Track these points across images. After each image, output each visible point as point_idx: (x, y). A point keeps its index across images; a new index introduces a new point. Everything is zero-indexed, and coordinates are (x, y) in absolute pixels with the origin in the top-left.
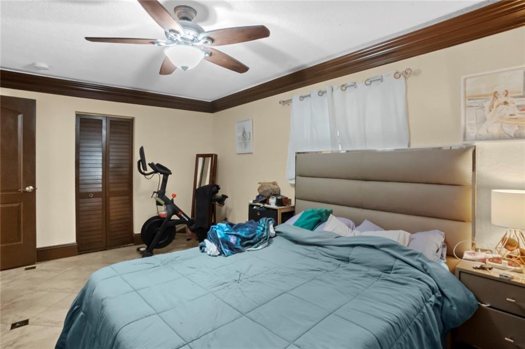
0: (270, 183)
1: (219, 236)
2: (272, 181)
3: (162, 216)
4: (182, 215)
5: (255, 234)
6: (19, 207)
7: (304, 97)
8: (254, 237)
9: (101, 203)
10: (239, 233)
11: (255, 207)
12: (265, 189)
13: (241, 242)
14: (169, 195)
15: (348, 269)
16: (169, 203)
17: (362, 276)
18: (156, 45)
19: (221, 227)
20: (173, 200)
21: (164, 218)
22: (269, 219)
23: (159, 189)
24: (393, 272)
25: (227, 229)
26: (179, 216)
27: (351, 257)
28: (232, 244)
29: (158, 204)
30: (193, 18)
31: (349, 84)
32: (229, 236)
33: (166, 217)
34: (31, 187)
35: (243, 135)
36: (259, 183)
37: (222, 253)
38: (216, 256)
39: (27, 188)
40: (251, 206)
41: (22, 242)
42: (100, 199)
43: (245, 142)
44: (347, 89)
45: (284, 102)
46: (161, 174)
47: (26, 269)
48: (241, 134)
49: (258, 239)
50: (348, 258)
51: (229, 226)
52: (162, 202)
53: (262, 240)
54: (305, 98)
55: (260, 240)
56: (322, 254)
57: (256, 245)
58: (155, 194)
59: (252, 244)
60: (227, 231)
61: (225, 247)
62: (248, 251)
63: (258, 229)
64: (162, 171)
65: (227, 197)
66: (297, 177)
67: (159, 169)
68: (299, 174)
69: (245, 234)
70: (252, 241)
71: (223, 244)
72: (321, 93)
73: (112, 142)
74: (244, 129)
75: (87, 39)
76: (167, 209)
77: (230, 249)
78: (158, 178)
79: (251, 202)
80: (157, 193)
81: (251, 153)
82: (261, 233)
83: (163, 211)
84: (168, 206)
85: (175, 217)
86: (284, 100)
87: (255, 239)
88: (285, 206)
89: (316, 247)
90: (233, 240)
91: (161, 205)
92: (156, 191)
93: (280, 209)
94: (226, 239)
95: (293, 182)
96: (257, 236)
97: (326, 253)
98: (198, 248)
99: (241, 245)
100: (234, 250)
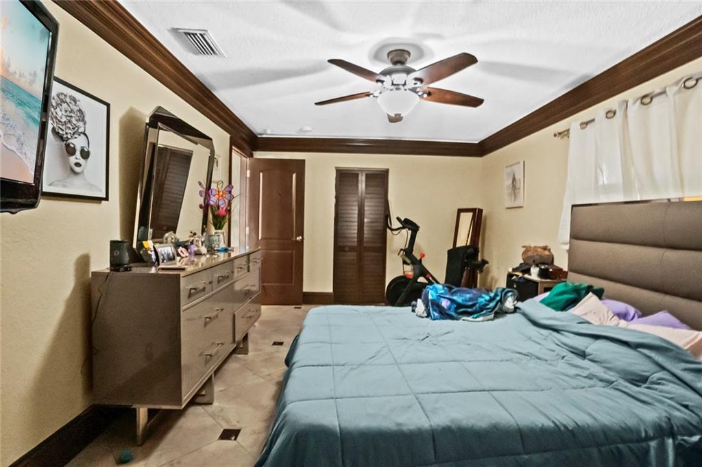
0: (539, 247)
1: (430, 297)
2: (542, 245)
3: (408, 277)
4: (430, 278)
5: (475, 302)
6: (292, 253)
7: (587, 123)
8: (474, 305)
9: (355, 258)
10: (455, 298)
11: (514, 277)
12: (530, 254)
13: (456, 309)
14: (416, 254)
15: (570, 364)
16: (417, 263)
17: (585, 375)
18: (372, 96)
19: (436, 289)
20: (421, 260)
21: (410, 279)
22: (509, 290)
23: (407, 247)
24: (645, 385)
25: (442, 292)
26: (427, 279)
27: (588, 351)
28: (443, 308)
29: (405, 262)
30: (406, 60)
31: (657, 91)
32: (442, 299)
33: (412, 277)
34: (300, 237)
35: (513, 183)
36: (524, 247)
37: (429, 315)
38: (423, 317)
39: (298, 238)
40: (510, 276)
41: (293, 284)
42: (355, 254)
43: (515, 193)
44: (654, 100)
45: (560, 134)
46: (409, 229)
47: (295, 308)
48: (510, 181)
49: (478, 309)
50: (584, 352)
51: (446, 288)
52: (409, 261)
53: (484, 312)
54: (589, 125)
55: (483, 311)
56: (553, 341)
57: (475, 316)
58: (402, 252)
59: (469, 314)
60: (442, 294)
61: (434, 310)
62: (464, 320)
63: (482, 297)
64: (410, 226)
65: (487, 262)
66: (572, 240)
67: (408, 224)
68: (575, 236)
69: (462, 300)
70: (470, 310)
71: (432, 307)
72: (611, 114)
73: (368, 196)
74: (514, 176)
75: (316, 104)
76: (414, 269)
77: (440, 313)
78: (406, 233)
79: (510, 270)
80: (404, 250)
81: (521, 207)
82: (484, 302)
83: (409, 270)
84: (416, 266)
85: (421, 280)
86: (560, 131)
87: (474, 308)
88: (554, 279)
89: (551, 331)
90: (445, 303)
91: (408, 264)
92: (403, 248)
93: (542, 282)
94: (438, 301)
95: (567, 247)
96: (477, 305)
97: (559, 340)
98: (410, 308)
99: (456, 312)
100: (444, 315)
